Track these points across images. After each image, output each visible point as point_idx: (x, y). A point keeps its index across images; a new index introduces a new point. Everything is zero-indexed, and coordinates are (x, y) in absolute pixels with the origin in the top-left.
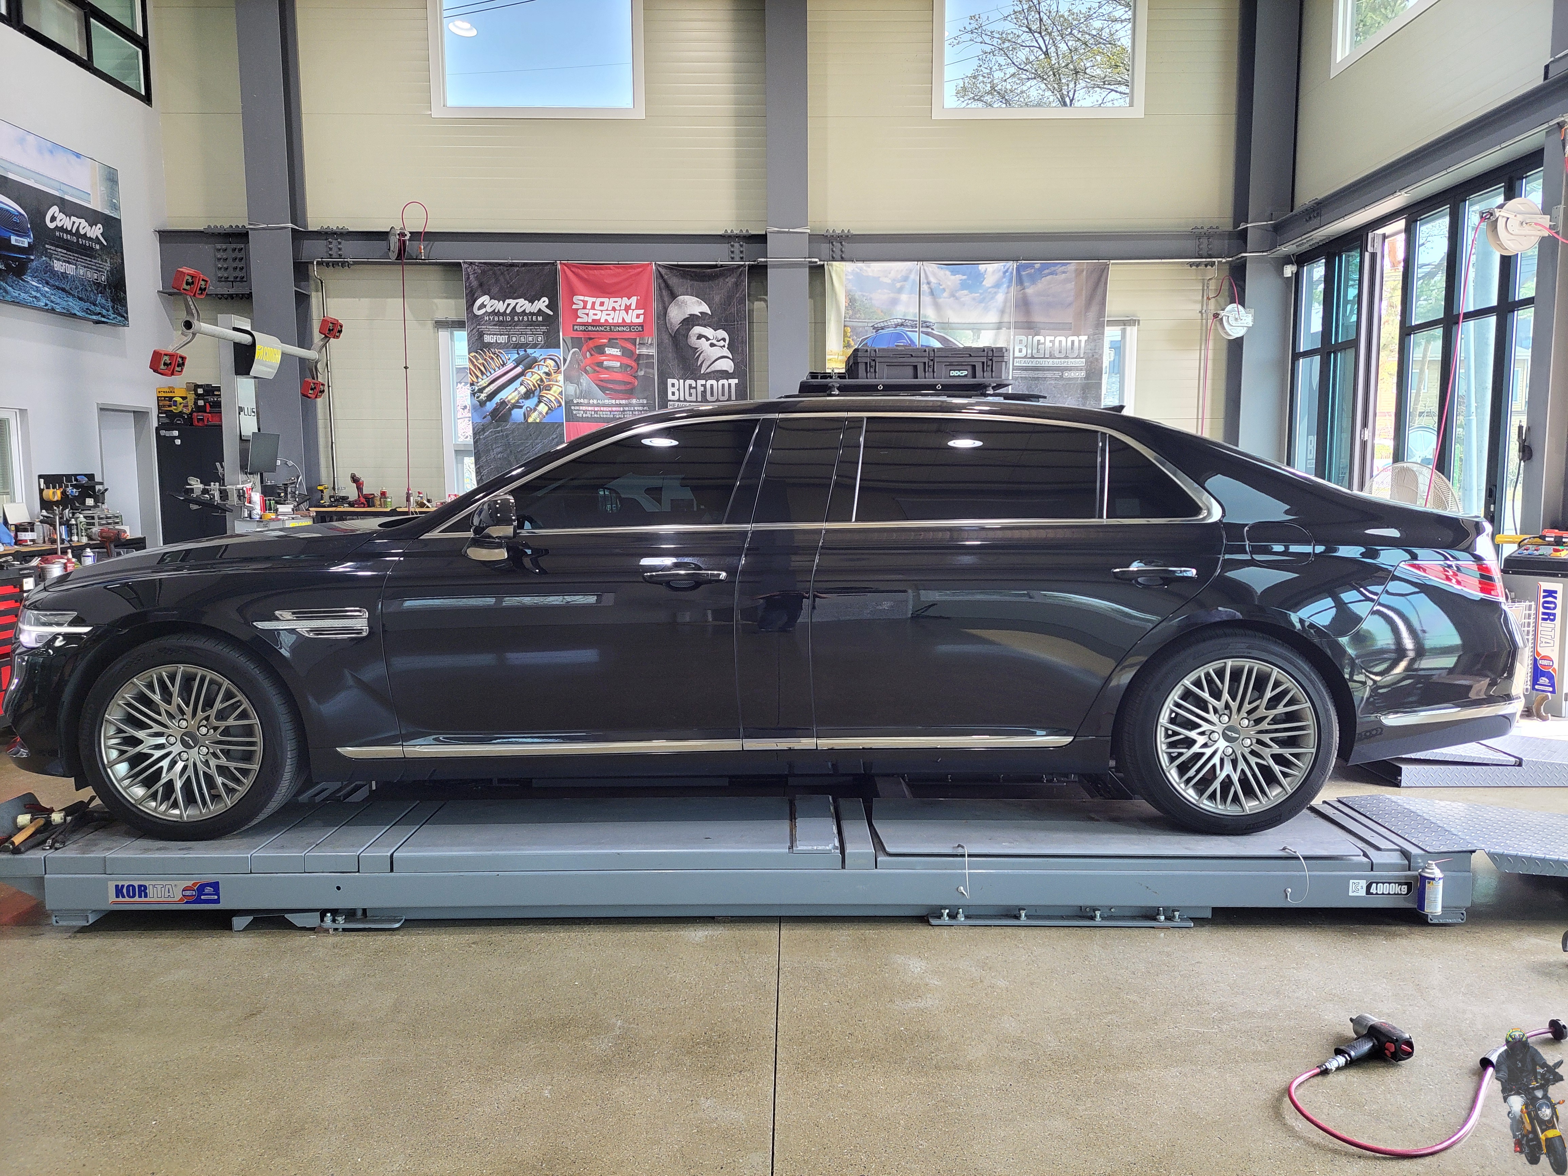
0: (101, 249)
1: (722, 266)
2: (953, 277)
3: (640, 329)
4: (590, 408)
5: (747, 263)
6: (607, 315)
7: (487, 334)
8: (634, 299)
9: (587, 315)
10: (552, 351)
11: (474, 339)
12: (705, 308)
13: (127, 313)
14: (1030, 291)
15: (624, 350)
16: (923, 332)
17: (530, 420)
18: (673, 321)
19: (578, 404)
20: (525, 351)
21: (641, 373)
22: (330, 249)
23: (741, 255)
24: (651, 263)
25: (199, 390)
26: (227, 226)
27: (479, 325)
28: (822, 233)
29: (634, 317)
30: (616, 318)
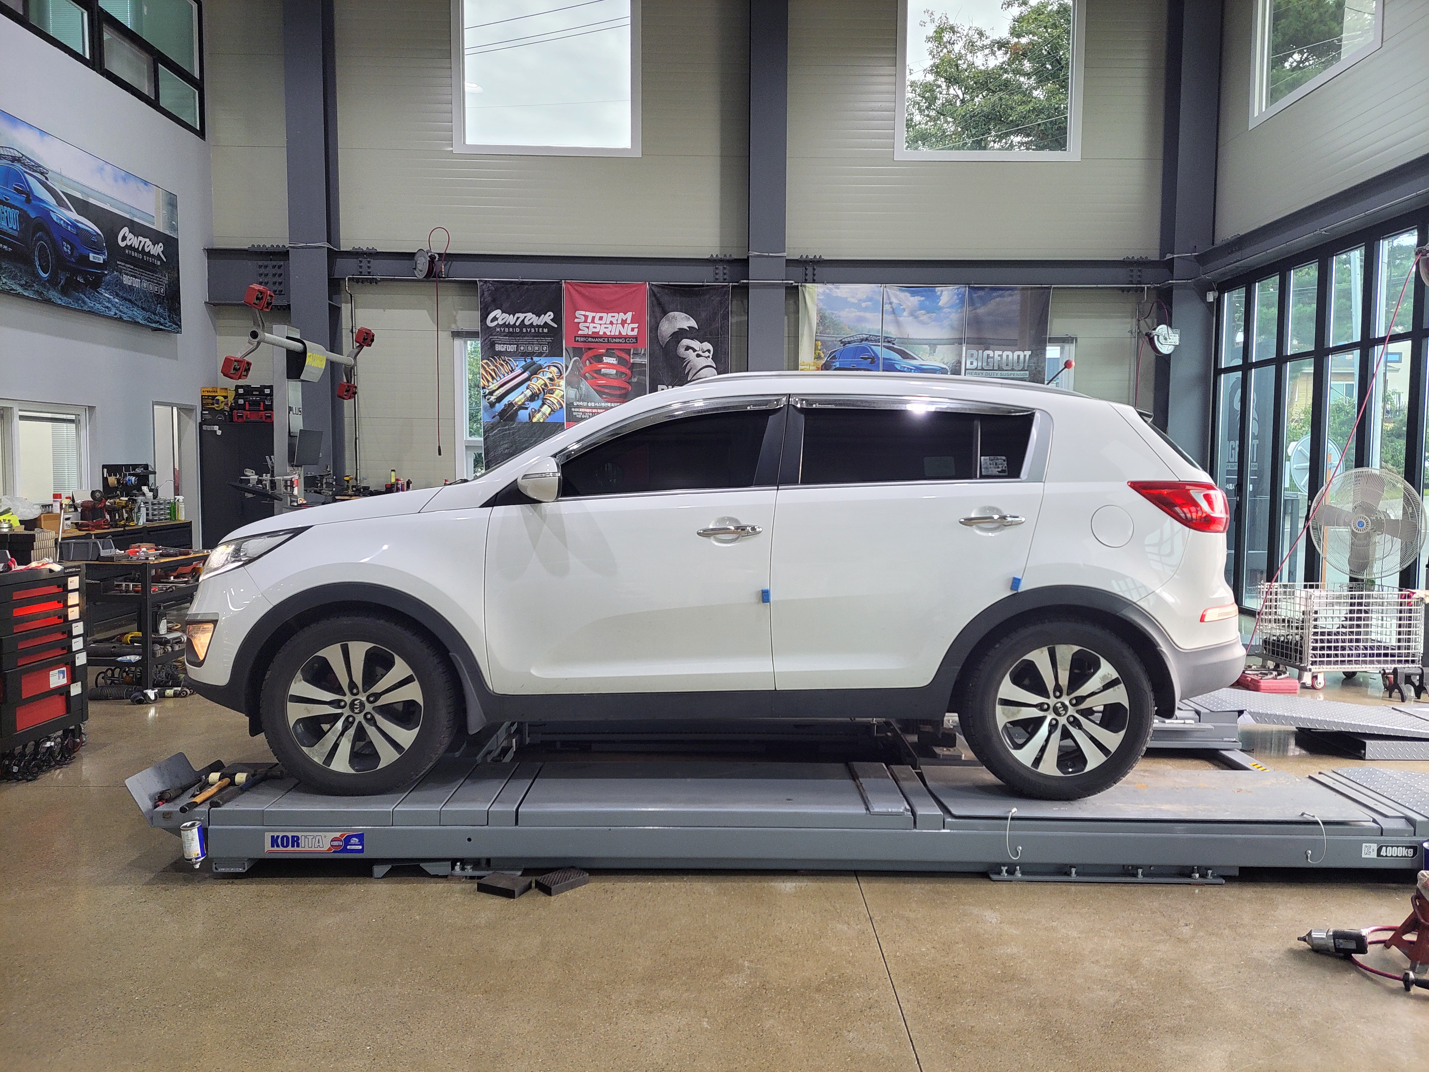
0: (161, 264)
1: (707, 286)
2: (912, 299)
3: (634, 340)
4: (588, 410)
5: (731, 284)
6: (605, 328)
7: (499, 344)
8: (629, 315)
9: (588, 327)
10: (556, 360)
11: (487, 348)
12: (693, 323)
13: (180, 322)
14: (982, 310)
15: (620, 360)
16: (884, 346)
17: (535, 420)
18: (664, 334)
19: (578, 407)
20: (532, 359)
21: (635, 380)
22: (361, 267)
23: (725, 277)
24: (645, 283)
25: (239, 390)
26: (268, 245)
27: (491, 335)
28: (797, 258)
29: (628, 330)
30: (613, 331)
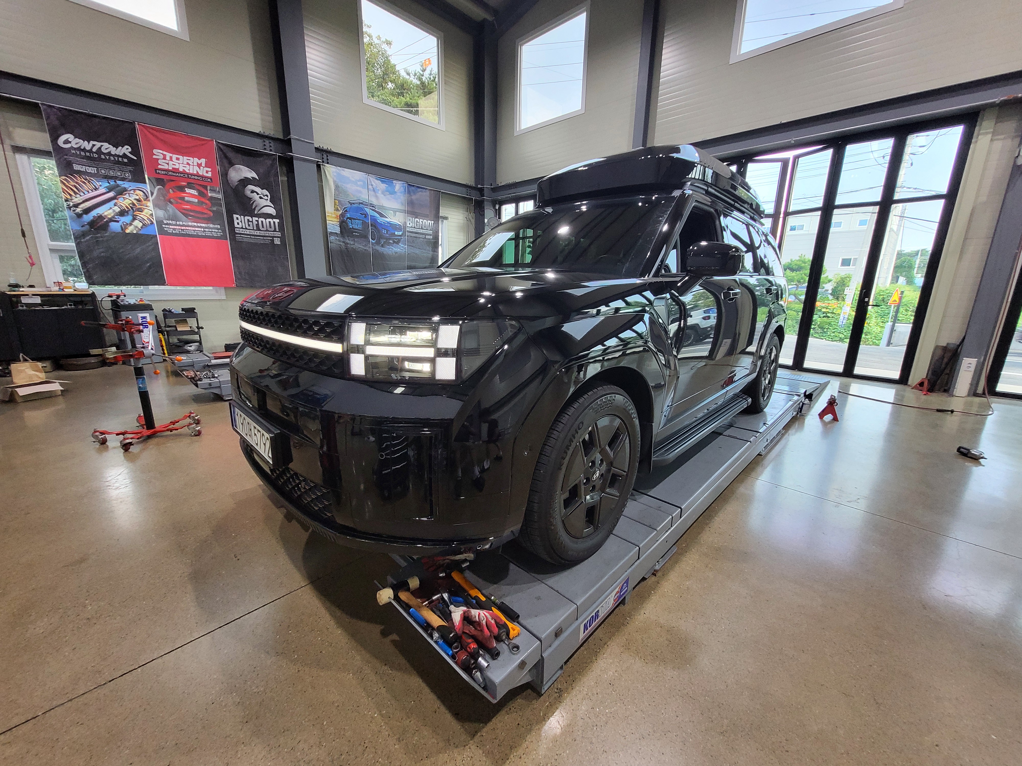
1: (260, 152)
2: (381, 184)
3: (209, 180)
4: (178, 227)
5: (276, 154)
6: (184, 167)
7: (76, 164)
8: (203, 161)
9: (168, 164)
10: (139, 185)
11: (63, 166)
12: (254, 175)
14: (414, 197)
15: (200, 192)
16: (371, 208)
17: (128, 231)
18: (232, 179)
19: (167, 224)
20: (115, 182)
21: (215, 209)
23: (271, 148)
24: (212, 140)
27: (66, 155)
28: (319, 147)
29: (204, 172)
30: (191, 170)
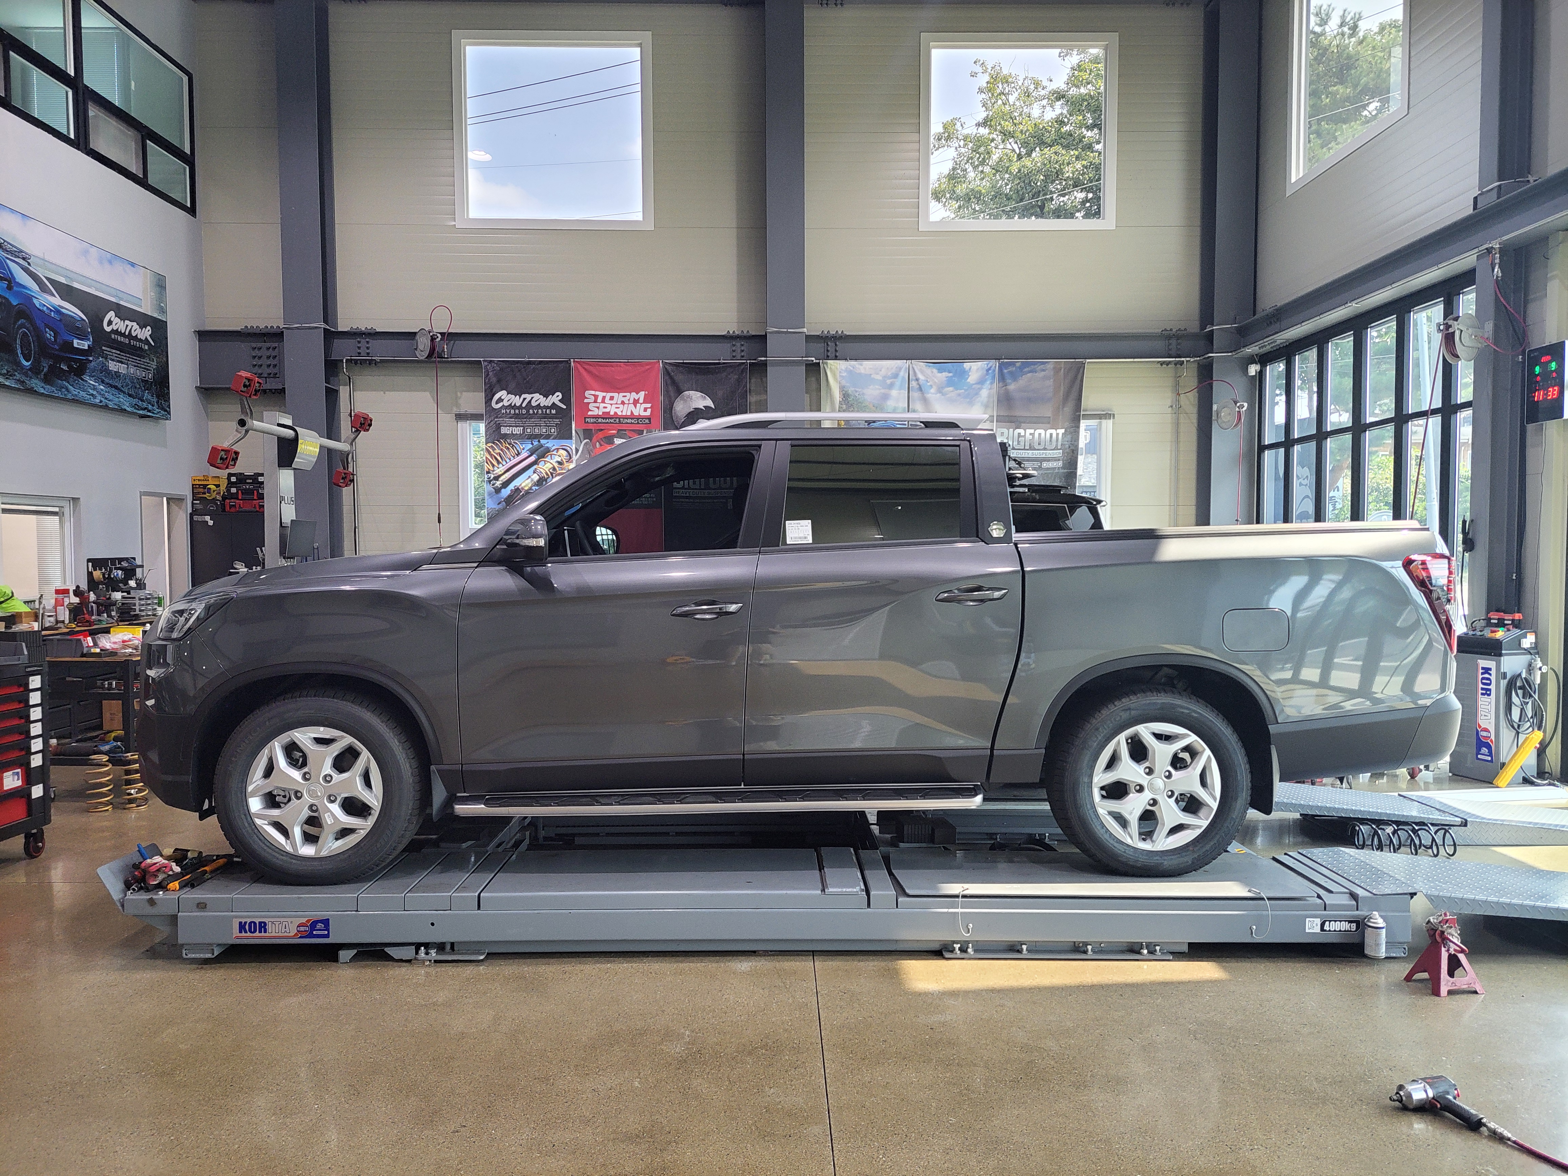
0: (149, 348)
1: (724, 363)
2: (940, 374)
6: (617, 408)
7: (504, 426)
8: (642, 394)
9: (598, 408)
10: (564, 442)
11: (491, 431)
12: (709, 403)
13: (169, 408)
18: (679, 414)
20: (539, 441)
22: (359, 348)
23: (742, 354)
24: (659, 361)
25: (232, 478)
26: (262, 326)
27: (497, 417)
28: (818, 334)
29: (642, 410)
30: (625, 411)
